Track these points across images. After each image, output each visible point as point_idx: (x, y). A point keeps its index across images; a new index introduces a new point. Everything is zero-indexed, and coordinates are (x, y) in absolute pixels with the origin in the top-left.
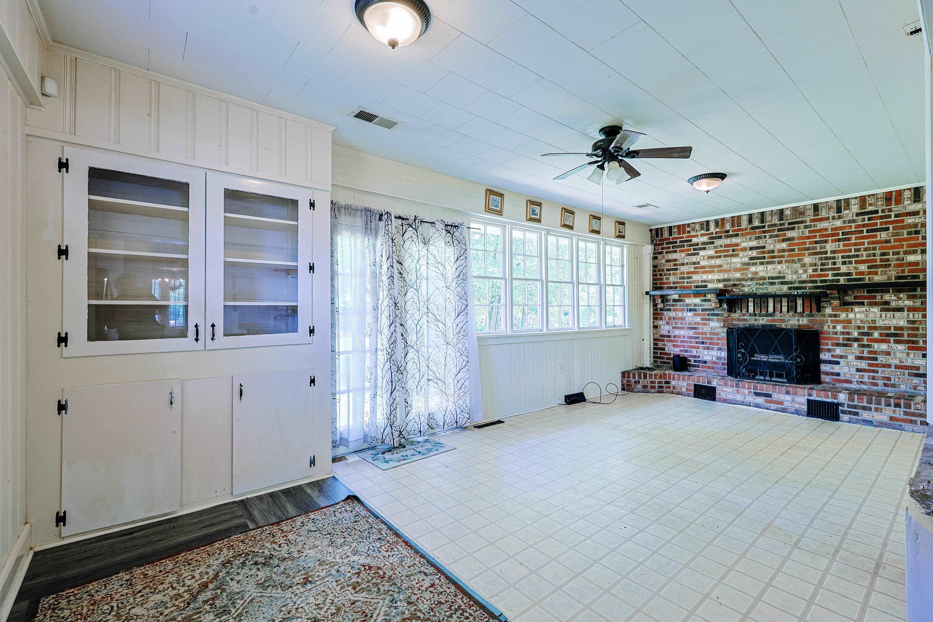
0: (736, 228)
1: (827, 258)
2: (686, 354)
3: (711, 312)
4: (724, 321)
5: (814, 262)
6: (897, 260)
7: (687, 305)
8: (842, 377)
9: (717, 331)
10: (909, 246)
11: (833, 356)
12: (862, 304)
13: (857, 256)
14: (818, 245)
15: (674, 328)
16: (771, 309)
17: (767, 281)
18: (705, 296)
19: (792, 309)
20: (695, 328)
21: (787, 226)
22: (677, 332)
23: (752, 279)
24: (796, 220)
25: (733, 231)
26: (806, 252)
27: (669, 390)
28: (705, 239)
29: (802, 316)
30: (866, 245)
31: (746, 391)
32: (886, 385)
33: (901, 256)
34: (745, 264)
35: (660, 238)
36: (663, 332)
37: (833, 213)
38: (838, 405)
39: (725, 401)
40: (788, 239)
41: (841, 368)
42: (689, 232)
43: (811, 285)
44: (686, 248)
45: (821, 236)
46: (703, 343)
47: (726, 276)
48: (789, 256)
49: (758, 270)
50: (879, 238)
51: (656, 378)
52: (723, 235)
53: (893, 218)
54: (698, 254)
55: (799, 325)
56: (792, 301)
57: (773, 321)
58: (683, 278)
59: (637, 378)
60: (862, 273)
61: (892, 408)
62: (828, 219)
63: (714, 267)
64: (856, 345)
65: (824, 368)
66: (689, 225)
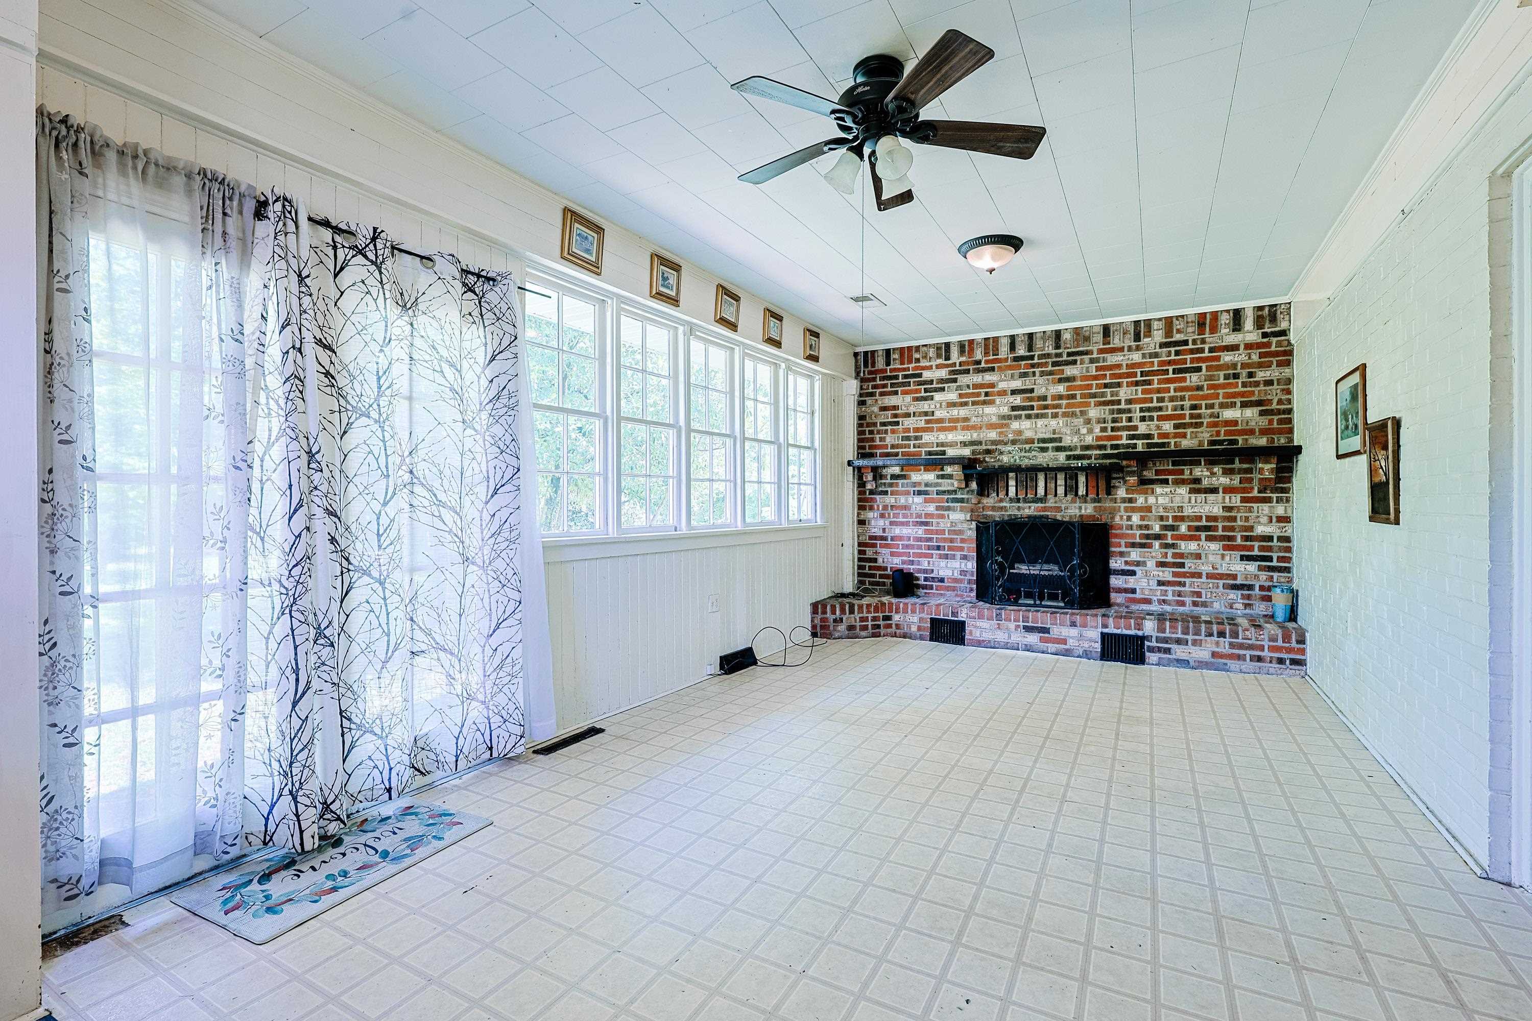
0: (991, 357)
1: (1120, 411)
2: (912, 567)
3: (952, 496)
4: (972, 511)
5: (1103, 416)
6: (1212, 416)
7: (915, 484)
8: (1138, 595)
9: (959, 527)
10: (1227, 396)
11: (1126, 563)
12: (1166, 482)
13: (1160, 409)
14: (1108, 390)
15: (892, 523)
16: (1041, 491)
17: (1036, 445)
18: (942, 469)
19: (1071, 491)
20: (926, 524)
21: (1065, 358)
22: (897, 531)
23: (1014, 442)
24: (1078, 349)
25: (987, 362)
26: (1092, 400)
27: (889, 630)
28: (943, 373)
29: (1086, 502)
30: (1172, 393)
31: (1012, 625)
32: (1195, 604)
33: (1216, 410)
34: (1003, 417)
35: (870, 368)
36: (873, 530)
37: (1129, 342)
38: (1143, 638)
39: (979, 644)
40: (1068, 379)
41: (1137, 581)
42: (918, 360)
43: (1098, 452)
44: (912, 387)
45: (1113, 376)
46: (938, 548)
47: (976, 436)
48: (1068, 406)
49: (1023, 427)
50: (1188, 383)
51: (869, 612)
52: (971, 368)
53: (1206, 354)
54: (932, 398)
55: (1081, 516)
56: (1071, 478)
57: (1045, 509)
58: (908, 438)
59: (838, 612)
60: (1165, 435)
61: (1215, 638)
62: (1121, 349)
63: (957, 420)
64: (1157, 544)
65: (1116, 581)
66: (917, 348)
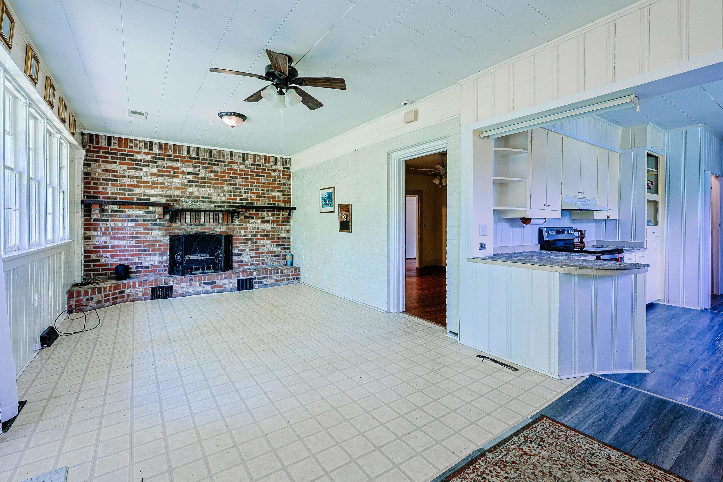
0: (177, 155)
1: (237, 188)
2: (127, 262)
3: (153, 223)
4: (166, 230)
5: (230, 190)
6: (268, 194)
7: (129, 216)
8: (243, 263)
9: (158, 239)
10: (273, 187)
11: (239, 250)
12: (253, 218)
13: (251, 189)
14: (232, 179)
15: (111, 238)
16: (202, 221)
17: (200, 199)
18: (148, 208)
19: (216, 221)
20: (137, 238)
21: (214, 162)
22: (116, 242)
23: (189, 197)
24: (219, 159)
25: (174, 156)
26: (225, 182)
27: (123, 299)
28: (149, 157)
29: (223, 226)
30: (255, 184)
31: (198, 283)
32: (263, 264)
33: (270, 192)
34: (183, 185)
35: (94, 144)
36: (97, 243)
37: (240, 161)
38: (253, 279)
39: (181, 295)
40: (215, 172)
41: (243, 257)
42: (131, 147)
43: (228, 205)
44: (127, 161)
45: (234, 174)
46: (145, 250)
47: (168, 192)
48: (215, 183)
49: (194, 190)
50: (260, 181)
51: (110, 290)
52: (166, 158)
53: (267, 171)
54: (141, 169)
55: (221, 232)
56: (216, 215)
57: (204, 229)
58: (124, 190)
59: (90, 294)
60: (252, 200)
61: (276, 275)
62: (237, 163)
63: (157, 183)
64: (250, 242)
65: (235, 258)
66: (131, 141)
